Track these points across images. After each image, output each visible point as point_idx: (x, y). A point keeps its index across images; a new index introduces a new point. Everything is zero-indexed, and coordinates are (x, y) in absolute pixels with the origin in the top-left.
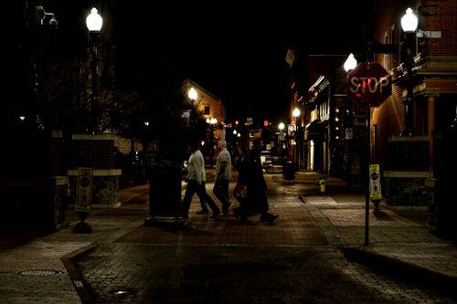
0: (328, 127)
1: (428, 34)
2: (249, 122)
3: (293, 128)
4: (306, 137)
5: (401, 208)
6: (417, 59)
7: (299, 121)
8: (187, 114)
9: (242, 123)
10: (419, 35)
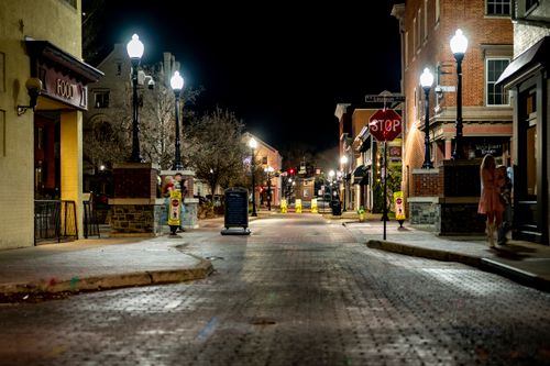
0: (371, 171)
1: (445, 89)
2: (303, 170)
3: (340, 174)
4: (352, 181)
5: (420, 226)
6: (437, 109)
7: (346, 169)
8: (248, 161)
9: (296, 172)
10: (437, 89)
